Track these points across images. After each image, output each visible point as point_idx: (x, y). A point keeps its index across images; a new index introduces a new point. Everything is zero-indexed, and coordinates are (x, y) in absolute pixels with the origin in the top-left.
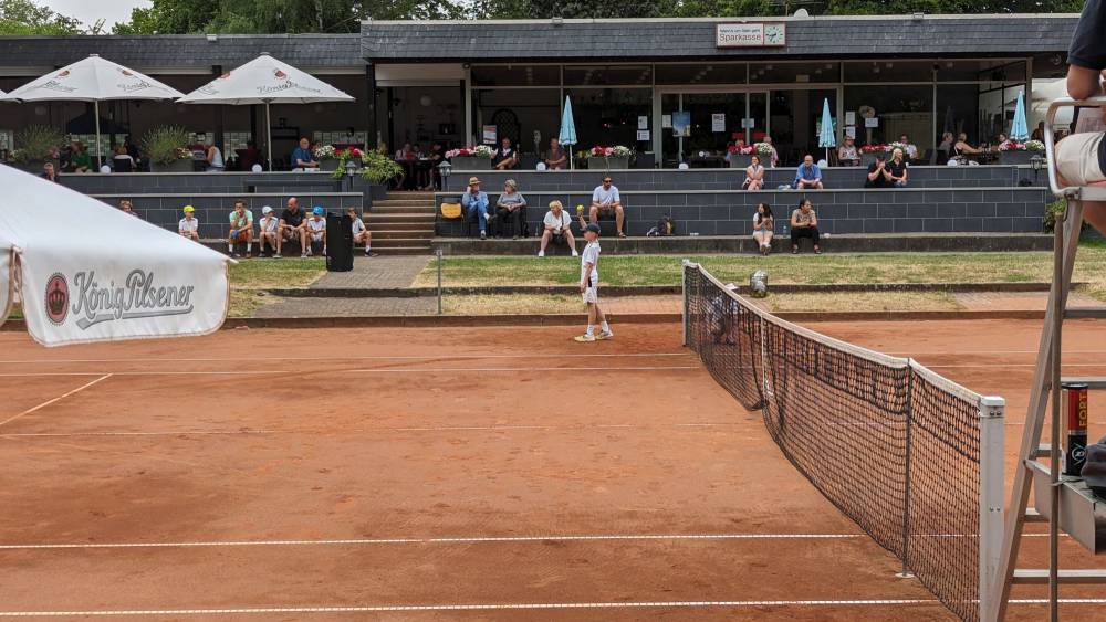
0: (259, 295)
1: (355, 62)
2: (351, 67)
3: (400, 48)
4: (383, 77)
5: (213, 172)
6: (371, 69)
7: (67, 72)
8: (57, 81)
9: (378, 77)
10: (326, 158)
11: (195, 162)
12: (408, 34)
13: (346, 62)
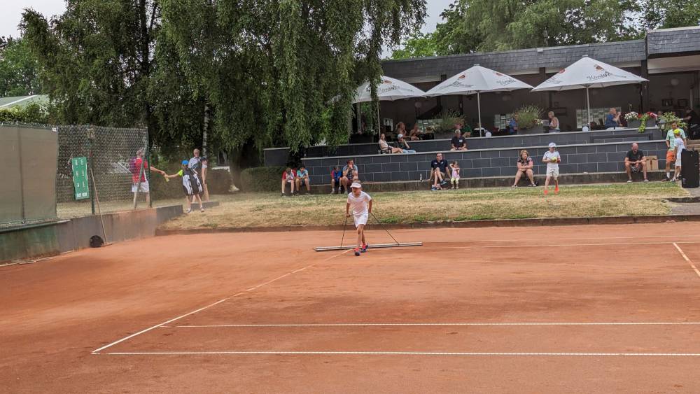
0: (663, 201)
1: (635, 59)
2: (632, 62)
3: (675, 46)
4: (652, 67)
5: (554, 133)
6: (644, 63)
7: (464, 76)
8: (459, 81)
9: (649, 67)
10: (632, 120)
11: (545, 127)
12: (680, 37)
13: (628, 59)
